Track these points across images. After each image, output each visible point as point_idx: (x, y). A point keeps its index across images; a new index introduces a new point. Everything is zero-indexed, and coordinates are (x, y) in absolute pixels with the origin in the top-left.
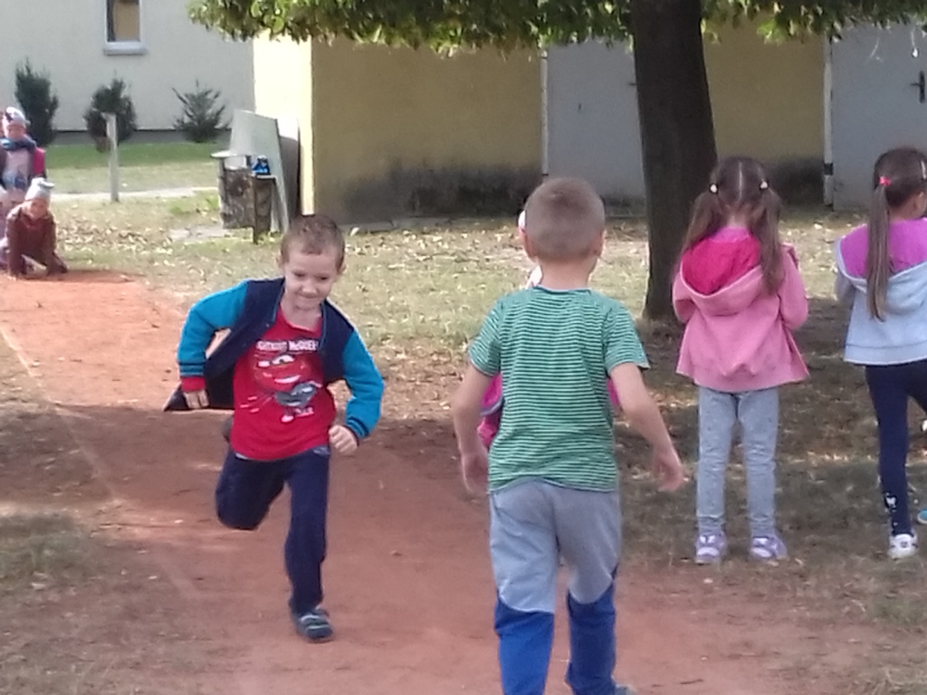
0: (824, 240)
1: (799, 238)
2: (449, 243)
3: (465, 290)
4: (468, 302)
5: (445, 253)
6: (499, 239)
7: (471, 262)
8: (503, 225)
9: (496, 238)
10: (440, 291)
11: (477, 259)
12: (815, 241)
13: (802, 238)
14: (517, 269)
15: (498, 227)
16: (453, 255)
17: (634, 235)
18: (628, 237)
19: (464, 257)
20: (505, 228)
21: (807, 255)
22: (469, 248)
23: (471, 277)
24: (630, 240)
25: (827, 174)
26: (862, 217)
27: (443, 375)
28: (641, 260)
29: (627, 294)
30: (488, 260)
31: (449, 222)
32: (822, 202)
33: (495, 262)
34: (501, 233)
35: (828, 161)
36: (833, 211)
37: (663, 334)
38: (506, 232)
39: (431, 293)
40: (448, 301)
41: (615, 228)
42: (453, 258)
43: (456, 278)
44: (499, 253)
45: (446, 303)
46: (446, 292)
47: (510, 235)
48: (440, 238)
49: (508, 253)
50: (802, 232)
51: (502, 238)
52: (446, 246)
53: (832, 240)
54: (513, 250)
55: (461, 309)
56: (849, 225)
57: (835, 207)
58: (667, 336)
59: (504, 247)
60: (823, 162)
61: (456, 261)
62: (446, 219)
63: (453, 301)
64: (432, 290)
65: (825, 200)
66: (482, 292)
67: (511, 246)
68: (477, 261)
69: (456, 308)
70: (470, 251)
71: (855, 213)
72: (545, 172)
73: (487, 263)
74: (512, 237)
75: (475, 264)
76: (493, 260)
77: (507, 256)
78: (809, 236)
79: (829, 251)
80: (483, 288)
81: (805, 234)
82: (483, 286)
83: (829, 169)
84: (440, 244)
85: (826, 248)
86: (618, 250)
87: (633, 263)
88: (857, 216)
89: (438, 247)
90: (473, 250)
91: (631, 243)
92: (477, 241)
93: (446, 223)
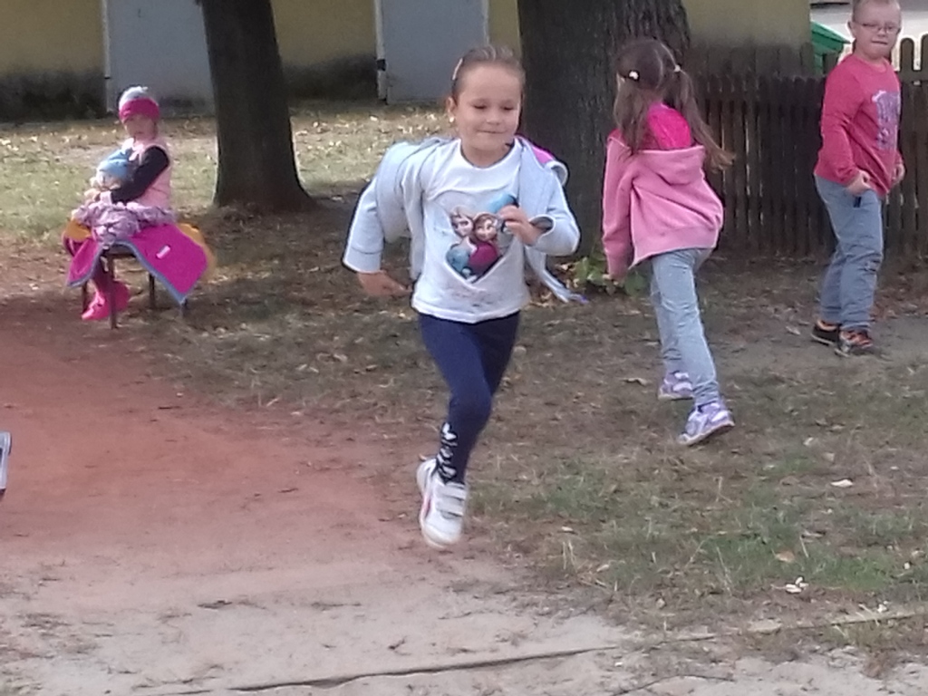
0: (380, 131)
1: (355, 130)
2: (18, 147)
3: (39, 187)
4: (43, 197)
5: (16, 155)
6: (68, 140)
7: (42, 163)
8: (70, 128)
9: (64, 141)
10: (15, 188)
11: (46, 159)
12: (371, 132)
13: (360, 130)
14: (86, 168)
15: (64, 129)
16: (24, 156)
17: (199, 132)
18: (191, 134)
19: (33, 158)
20: (72, 130)
21: (365, 145)
22: (39, 150)
23: (44, 175)
24: (194, 137)
25: (379, 68)
26: (415, 109)
27: (29, 261)
28: (206, 156)
29: (196, 185)
30: (57, 160)
31: (16, 126)
32: (377, 97)
33: (65, 162)
34: (68, 135)
35: (380, 56)
36: (387, 104)
37: (233, 218)
38: (73, 134)
39: (8, 191)
40: (24, 197)
41: (179, 127)
42: (23, 160)
43: (29, 177)
44: (68, 154)
45: (23, 199)
46: (21, 190)
47: (77, 136)
48: (8, 141)
49: (77, 153)
50: (358, 124)
51: (70, 140)
52: (16, 149)
53: (388, 130)
54: (81, 151)
55: (38, 203)
56: (404, 116)
57: (388, 101)
58: (237, 220)
59: (73, 147)
60: (375, 58)
61: (26, 162)
62: (12, 125)
63: (29, 197)
64: (7, 188)
65: (379, 94)
66: (57, 188)
67: (79, 147)
68: (48, 162)
69: (34, 203)
70: (39, 152)
71: (408, 105)
72: (106, 76)
73: (58, 164)
74: (80, 138)
75: (46, 164)
76: (63, 159)
77: (76, 156)
78: (366, 127)
79: (385, 141)
80: (57, 185)
81: (362, 126)
82: (57, 182)
83: (382, 65)
84: (9, 147)
85: (382, 138)
86: (183, 147)
87: (198, 158)
88: (411, 109)
89: (7, 149)
90: (43, 151)
91: (196, 140)
92: (46, 143)
93: (13, 128)
